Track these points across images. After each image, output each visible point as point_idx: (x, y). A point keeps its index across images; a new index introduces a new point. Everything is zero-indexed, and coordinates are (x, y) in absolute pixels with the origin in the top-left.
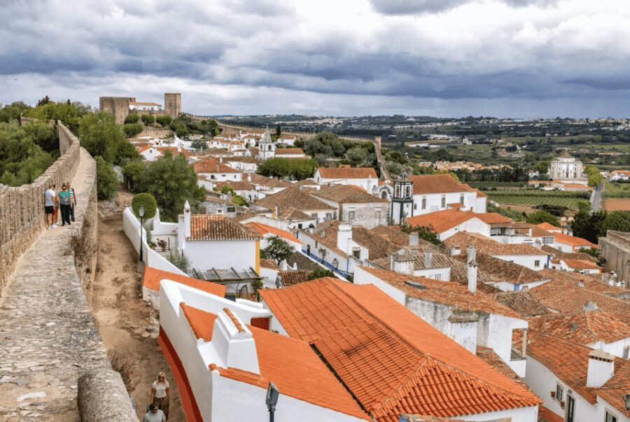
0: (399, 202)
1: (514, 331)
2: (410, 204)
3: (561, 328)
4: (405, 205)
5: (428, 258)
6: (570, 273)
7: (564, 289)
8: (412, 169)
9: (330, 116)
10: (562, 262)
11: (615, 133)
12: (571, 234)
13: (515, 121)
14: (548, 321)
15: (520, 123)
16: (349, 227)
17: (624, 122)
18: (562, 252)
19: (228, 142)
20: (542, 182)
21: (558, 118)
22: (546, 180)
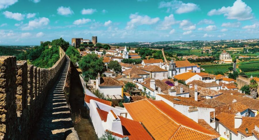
0: (171, 70)
1: (211, 112)
2: (175, 71)
3: (226, 109)
4: (173, 71)
5: (181, 89)
6: (228, 90)
7: (226, 96)
8: (175, 59)
9: (147, 42)
10: (226, 87)
11: (239, 44)
12: (228, 78)
13: (208, 41)
14: (222, 108)
15: (209, 42)
16: (154, 80)
17: (241, 41)
18: (225, 84)
19: (112, 52)
20: (218, 61)
21: (221, 40)
22: (219, 60)
